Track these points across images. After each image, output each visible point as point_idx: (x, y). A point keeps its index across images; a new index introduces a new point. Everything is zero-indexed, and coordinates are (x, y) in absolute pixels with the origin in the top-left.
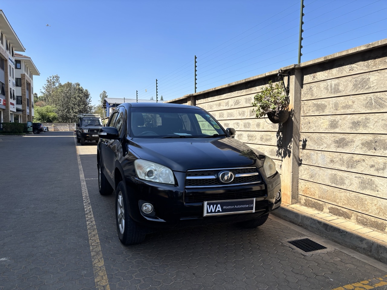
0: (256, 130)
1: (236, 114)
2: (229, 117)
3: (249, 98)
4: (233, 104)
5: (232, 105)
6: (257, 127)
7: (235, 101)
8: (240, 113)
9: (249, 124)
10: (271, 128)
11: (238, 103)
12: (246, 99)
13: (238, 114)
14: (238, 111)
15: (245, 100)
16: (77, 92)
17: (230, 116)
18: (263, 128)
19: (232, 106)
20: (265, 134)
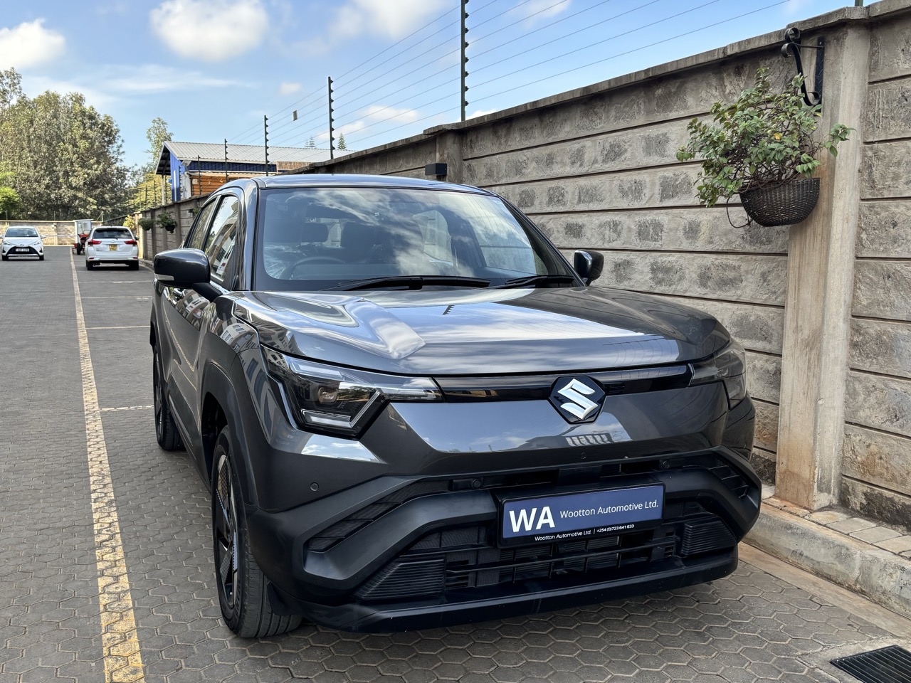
0: (685, 249)
1: (610, 191)
2: (584, 202)
3: (658, 136)
4: (600, 159)
5: (595, 161)
6: (688, 238)
7: (608, 148)
8: (626, 188)
9: (658, 227)
10: (739, 241)
11: (618, 155)
12: (648, 140)
13: (616, 192)
14: (616, 183)
15: (644, 143)
16: (77, 123)
17: (587, 199)
18: (711, 243)
19: (596, 165)
20: (717, 262)
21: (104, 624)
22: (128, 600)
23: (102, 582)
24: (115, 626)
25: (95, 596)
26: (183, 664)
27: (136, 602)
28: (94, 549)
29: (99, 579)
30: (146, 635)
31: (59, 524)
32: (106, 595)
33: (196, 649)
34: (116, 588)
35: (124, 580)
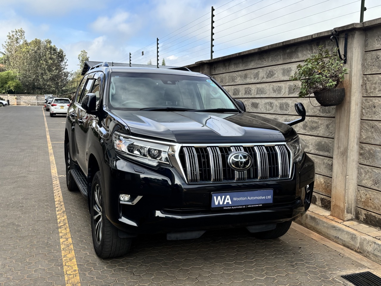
21: (63, 255)
22: (72, 246)
23: (61, 240)
24: (67, 255)
25: (59, 246)
26: (93, 269)
27: (75, 247)
28: (58, 228)
29: (60, 239)
30: (78, 259)
31: (44, 219)
32: (63, 245)
33: (98, 265)
34: (67, 242)
35: (70, 240)
